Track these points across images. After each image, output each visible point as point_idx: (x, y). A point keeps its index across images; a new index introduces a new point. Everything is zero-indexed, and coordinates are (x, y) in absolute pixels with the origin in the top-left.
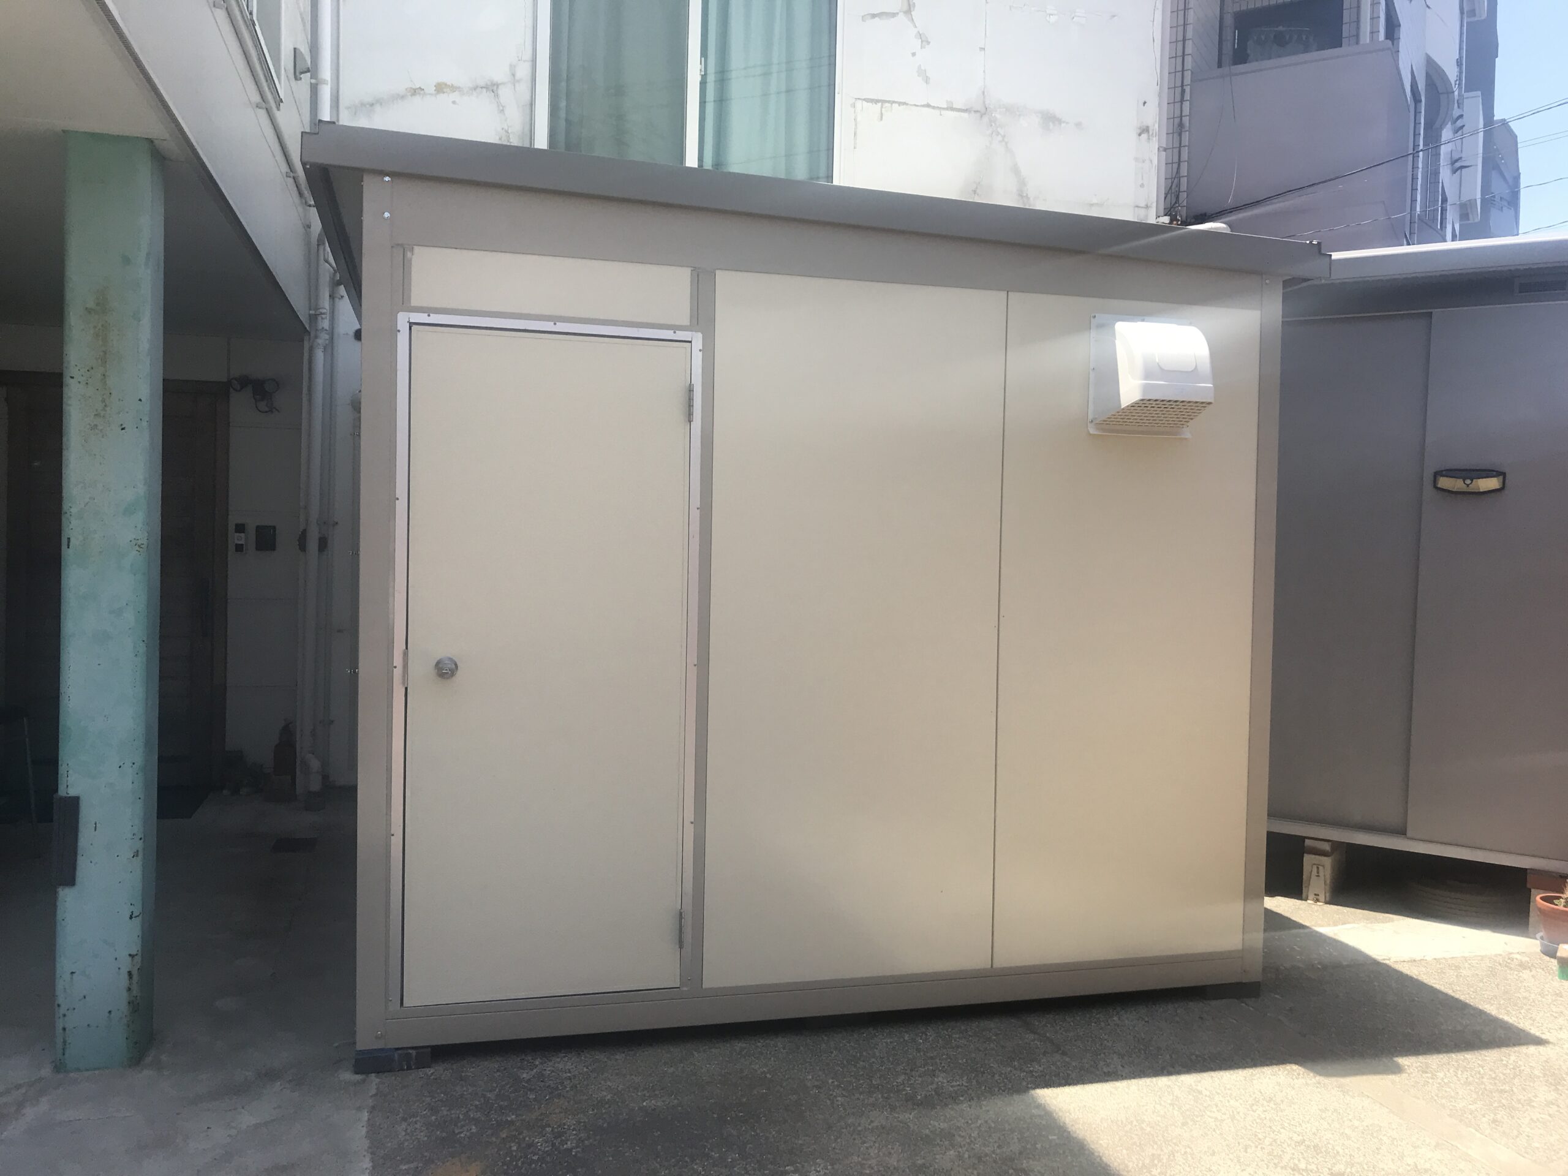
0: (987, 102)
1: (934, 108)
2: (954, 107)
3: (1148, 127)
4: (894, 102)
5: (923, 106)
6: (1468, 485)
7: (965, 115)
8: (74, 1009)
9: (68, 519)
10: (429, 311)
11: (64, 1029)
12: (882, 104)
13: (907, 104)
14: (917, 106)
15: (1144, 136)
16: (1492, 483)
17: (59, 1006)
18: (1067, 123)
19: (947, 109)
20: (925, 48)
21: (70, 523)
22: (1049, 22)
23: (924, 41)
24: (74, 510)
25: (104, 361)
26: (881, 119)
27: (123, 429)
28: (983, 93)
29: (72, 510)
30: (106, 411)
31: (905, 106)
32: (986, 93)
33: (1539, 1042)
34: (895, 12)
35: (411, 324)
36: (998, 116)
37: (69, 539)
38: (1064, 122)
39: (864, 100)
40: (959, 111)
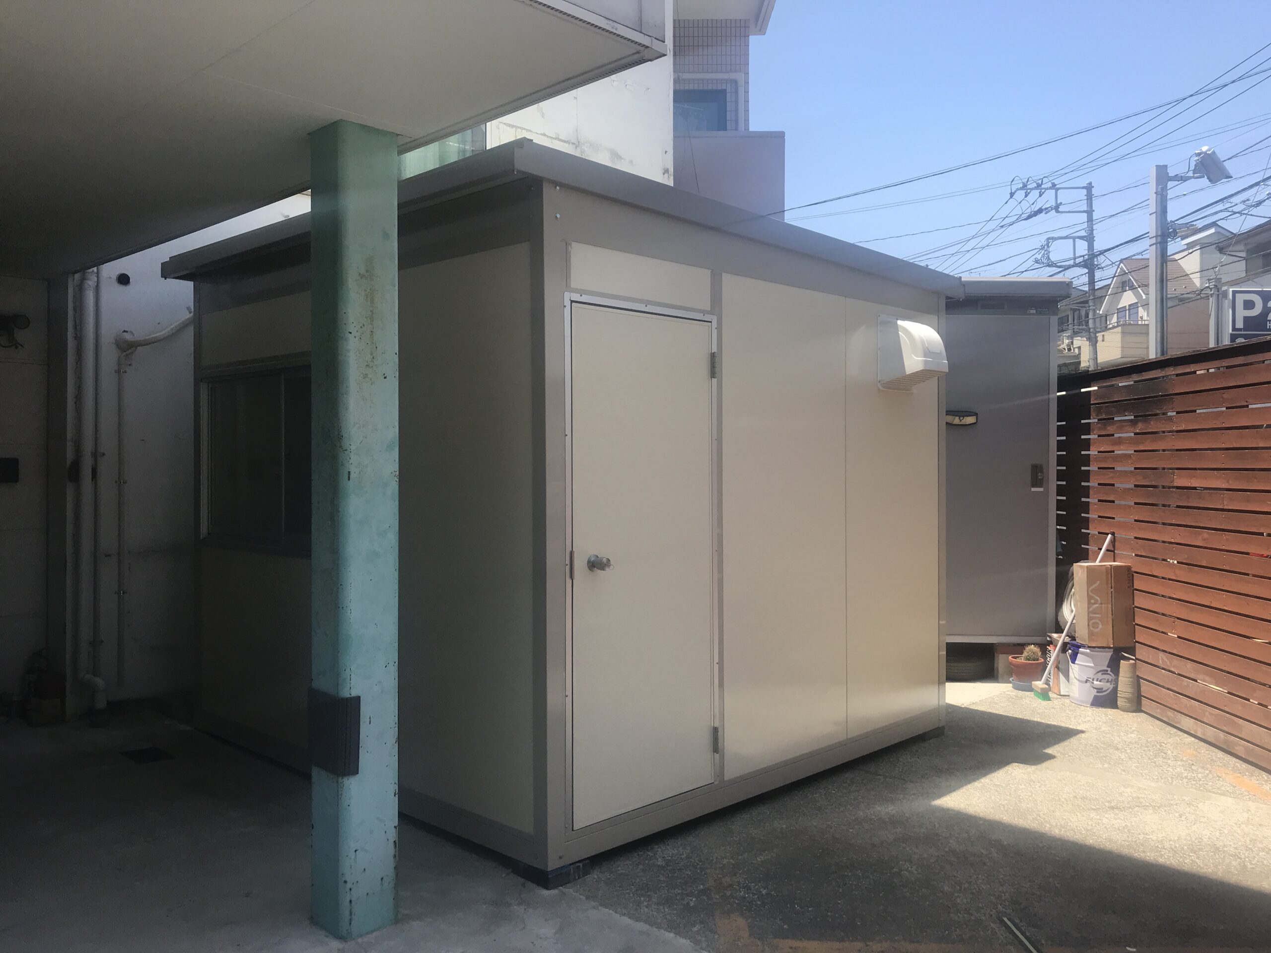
0: (579, 138)
1: (548, 137)
2: (560, 138)
3: (668, 169)
4: (525, 129)
5: (541, 134)
6: (961, 421)
8: (357, 882)
9: (348, 455)
10: (581, 292)
11: (351, 901)
12: (516, 129)
13: (531, 132)
14: (538, 134)
15: (666, 175)
16: (970, 420)
17: (345, 882)
18: (625, 160)
19: (555, 139)
21: (350, 458)
22: (613, 86)
24: (353, 447)
25: (372, 319)
27: (385, 378)
28: (577, 130)
29: (351, 447)
30: (373, 362)
31: (530, 133)
32: (578, 131)
33: (1082, 732)
35: (572, 302)
37: (349, 472)
38: (623, 159)
39: (505, 124)
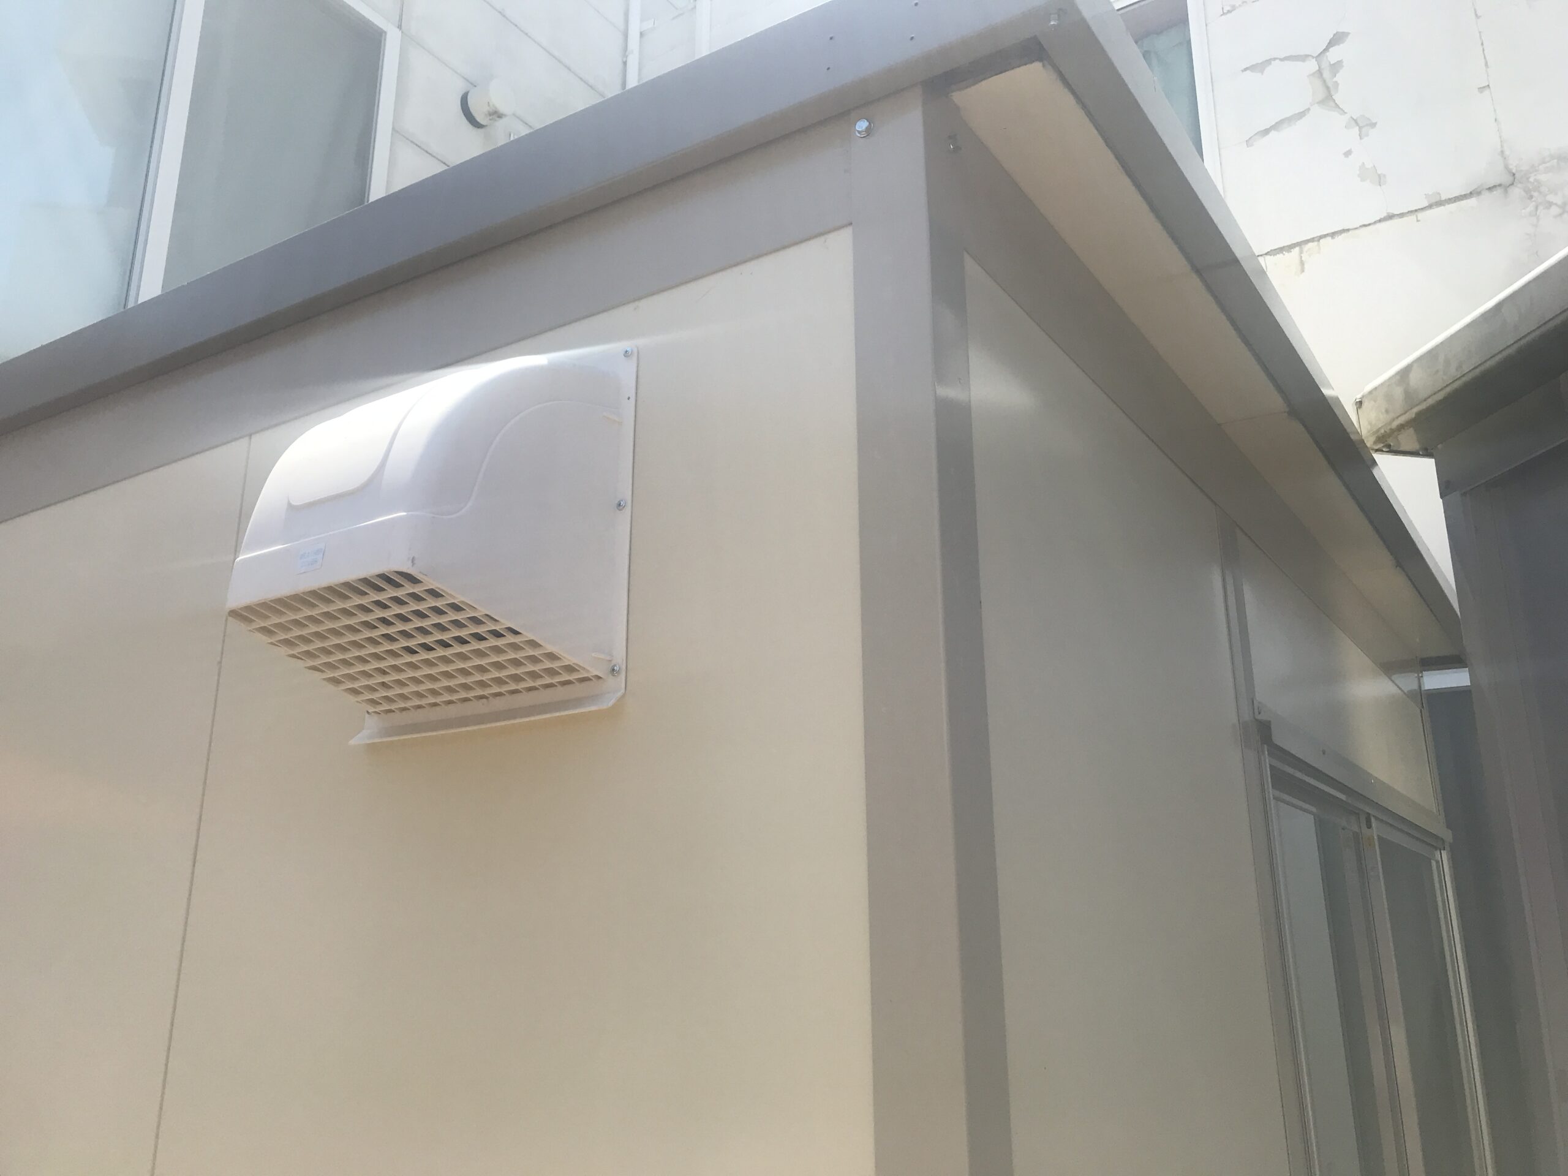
0: (1513, 164)
2: (1443, 198)
5: (1381, 221)
7: (1472, 201)
12: (1301, 248)
13: (1347, 230)
14: (1369, 225)
19: (1428, 207)
20: (1367, 135)
23: (1363, 125)
26: (1303, 271)
28: (1501, 152)
31: (1343, 235)
32: (1506, 151)
34: (1301, 111)
36: (1542, 177)
40: (1455, 201)
